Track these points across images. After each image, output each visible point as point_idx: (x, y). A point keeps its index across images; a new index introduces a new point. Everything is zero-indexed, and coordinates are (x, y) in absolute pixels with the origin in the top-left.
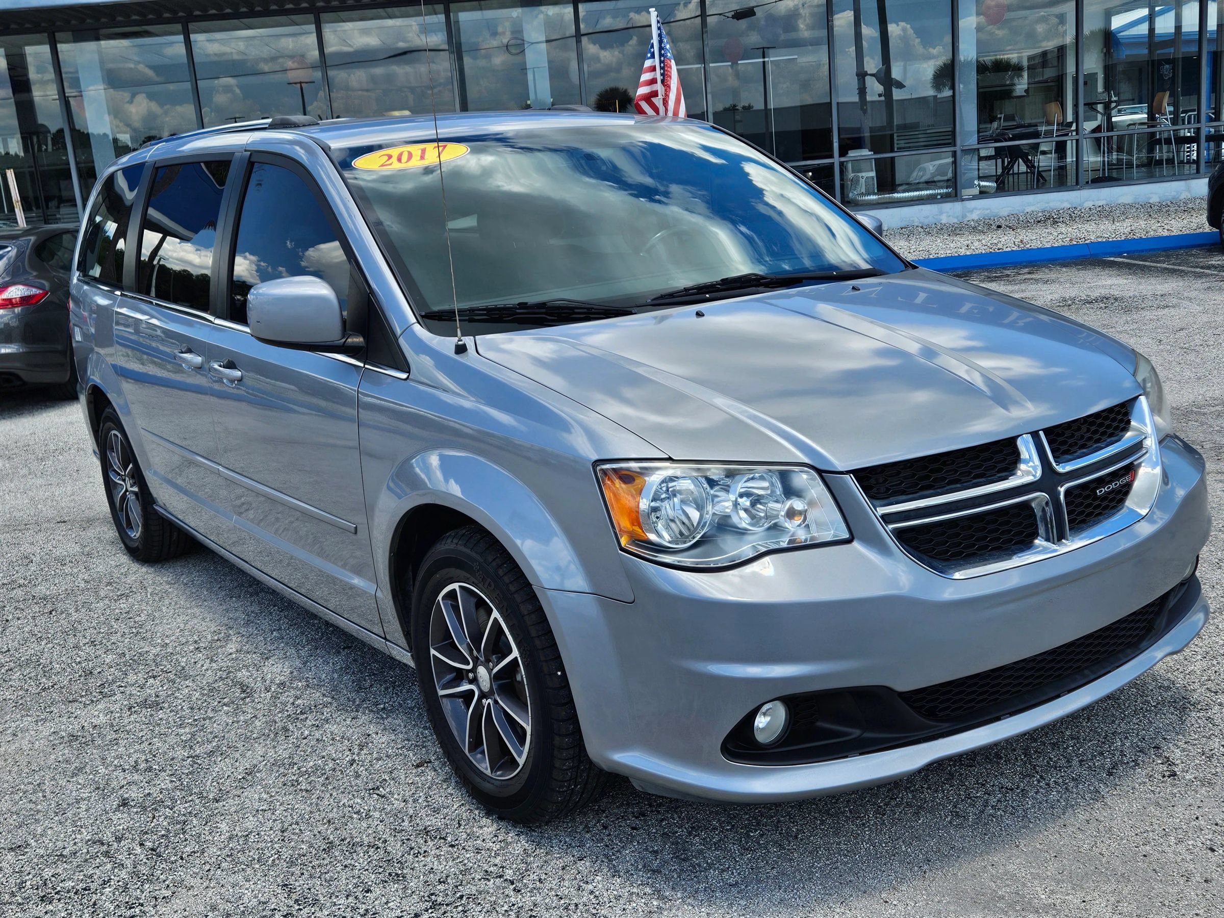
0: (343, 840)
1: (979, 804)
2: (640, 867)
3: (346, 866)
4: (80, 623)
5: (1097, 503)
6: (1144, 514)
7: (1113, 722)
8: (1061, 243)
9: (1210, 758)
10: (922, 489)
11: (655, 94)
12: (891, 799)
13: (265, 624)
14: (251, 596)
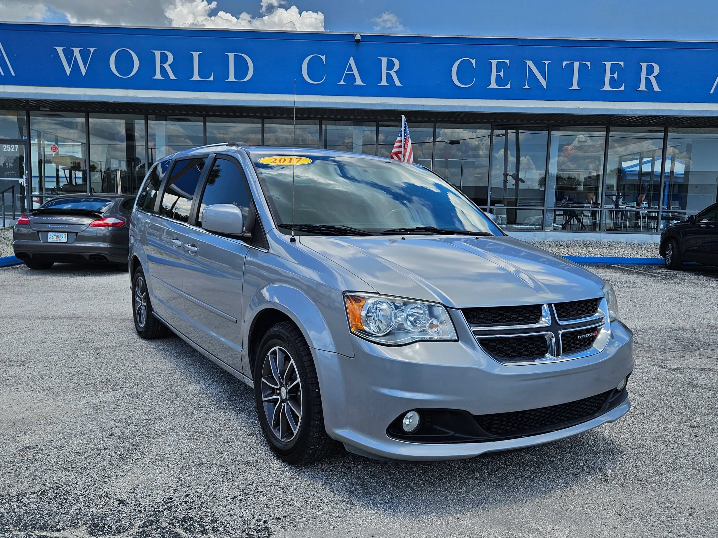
0: (208, 461)
1: (510, 483)
2: (344, 489)
3: (207, 473)
4: (109, 359)
5: (577, 342)
6: (600, 351)
7: (581, 455)
8: (589, 256)
9: (625, 476)
10: (494, 322)
11: (400, 152)
12: (469, 475)
13: (193, 370)
14: (189, 357)
